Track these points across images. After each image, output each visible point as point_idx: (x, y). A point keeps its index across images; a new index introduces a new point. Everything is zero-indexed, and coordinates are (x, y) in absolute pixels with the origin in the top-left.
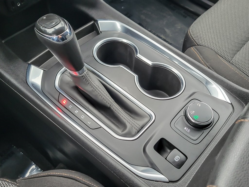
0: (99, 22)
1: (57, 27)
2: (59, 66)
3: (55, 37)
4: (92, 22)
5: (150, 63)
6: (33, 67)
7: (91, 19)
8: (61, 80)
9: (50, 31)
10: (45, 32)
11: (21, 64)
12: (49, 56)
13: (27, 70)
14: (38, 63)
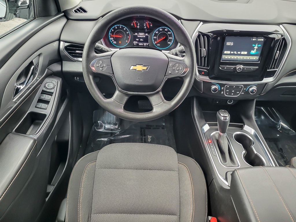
0: (245, 125)
1: (225, 115)
2: (217, 130)
3: (222, 118)
4: (243, 124)
5: (256, 152)
6: (207, 124)
7: (243, 123)
8: (214, 135)
9: (222, 115)
10: (220, 115)
11: (204, 121)
12: (216, 125)
13: (205, 124)
14: (210, 125)
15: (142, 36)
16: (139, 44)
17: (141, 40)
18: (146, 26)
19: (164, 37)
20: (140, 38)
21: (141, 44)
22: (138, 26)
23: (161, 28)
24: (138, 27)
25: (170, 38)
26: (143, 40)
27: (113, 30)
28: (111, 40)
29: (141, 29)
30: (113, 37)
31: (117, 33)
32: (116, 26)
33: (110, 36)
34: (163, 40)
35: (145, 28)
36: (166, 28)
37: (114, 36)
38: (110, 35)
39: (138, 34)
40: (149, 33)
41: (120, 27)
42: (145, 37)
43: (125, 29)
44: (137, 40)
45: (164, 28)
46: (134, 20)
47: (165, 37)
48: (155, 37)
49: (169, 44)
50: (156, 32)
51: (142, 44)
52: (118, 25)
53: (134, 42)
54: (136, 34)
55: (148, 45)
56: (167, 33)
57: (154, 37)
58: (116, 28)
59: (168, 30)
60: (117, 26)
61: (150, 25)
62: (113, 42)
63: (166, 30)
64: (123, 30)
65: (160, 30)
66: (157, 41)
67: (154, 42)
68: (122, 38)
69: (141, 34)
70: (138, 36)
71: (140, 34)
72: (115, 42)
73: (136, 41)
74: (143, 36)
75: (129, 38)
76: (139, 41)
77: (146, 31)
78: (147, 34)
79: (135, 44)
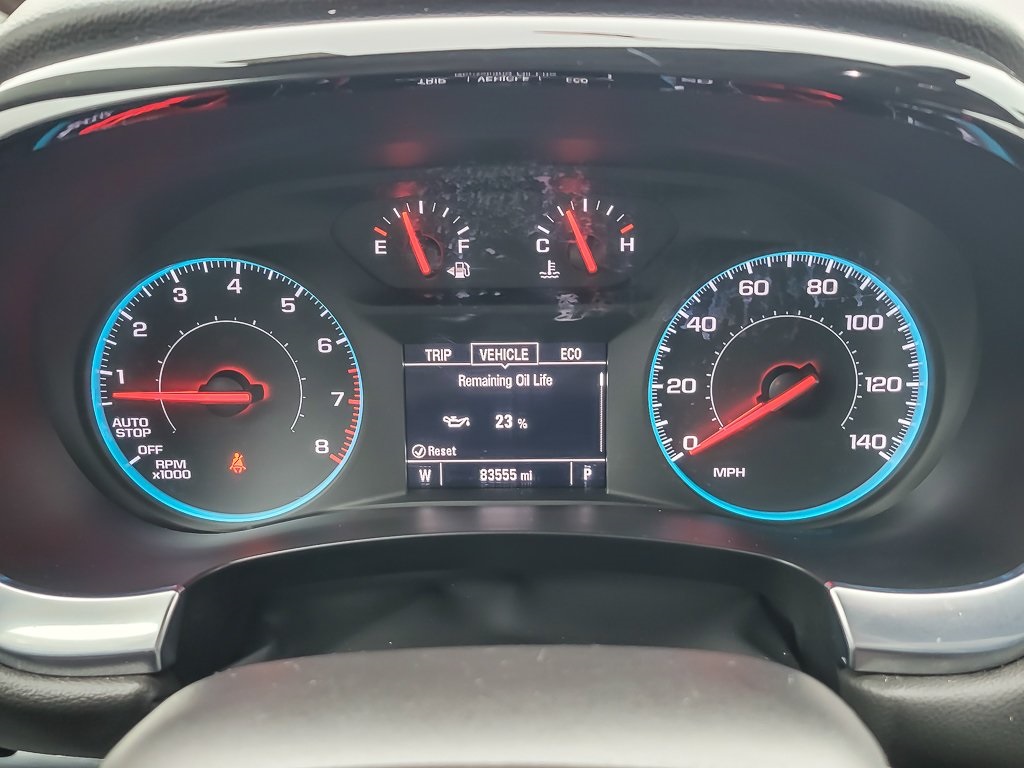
15: (512, 372)
16: (483, 476)
17: (504, 421)
18: (561, 251)
19: (799, 375)
20: (482, 405)
21: (509, 475)
22: (451, 258)
23: (760, 271)
24: (460, 272)
25: (873, 385)
26: (523, 424)
27: (140, 329)
28: (128, 446)
29: (489, 299)
30: (149, 410)
31: (191, 363)
32: (172, 272)
33: (108, 396)
34: (793, 411)
35: (550, 272)
36: (819, 271)
37: (160, 396)
38: (110, 385)
39: (460, 354)
40: (597, 335)
41: (235, 286)
42: (547, 381)
43: (288, 305)
44: (452, 422)
45: (799, 265)
46: (403, 192)
47: (811, 381)
48: (682, 385)
49: (869, 461)
50: (697, 324)
51: (520, 468)
52: (205, 263)
53: (419, 452)
54: (439, 356)
55: (587, 473)
56: (840, 324)
57: (662, 378)
58: (182, 296)
59: (848, 286)
60: (187, 279)
61: (602, 235)
62: (146, 466)
63: (816, 287)
64: (272, 317)
65: (749, 289)
66: (704, 427)
67: (664, 443)
68: (260, 408)
69: (504, 354)
70: (463, 381)
71: (490, 353)
72: (176, 469)
73: (444, 437)
74: (524, 380)
75: (348, 409)
76: (481, 440)
77: (566, 315)
78: (571, 355)
79: (425, 476)
